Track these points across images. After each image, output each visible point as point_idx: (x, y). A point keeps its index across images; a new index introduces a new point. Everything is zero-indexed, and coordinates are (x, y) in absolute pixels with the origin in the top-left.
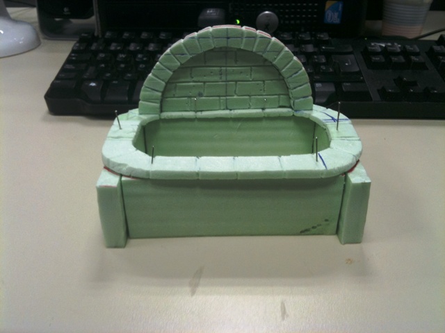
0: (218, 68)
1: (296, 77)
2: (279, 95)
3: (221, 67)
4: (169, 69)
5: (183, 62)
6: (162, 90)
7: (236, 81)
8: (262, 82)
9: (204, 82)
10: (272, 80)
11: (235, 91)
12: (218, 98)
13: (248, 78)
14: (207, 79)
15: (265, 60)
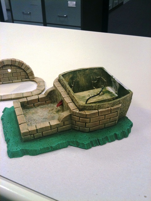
1: (28, 70)
2: (25, 75)
8: (20, 73)
10: (22, 72)
12: (8, 78)
13: (16, 72)
14: (4, 73)
15: (19, 67)
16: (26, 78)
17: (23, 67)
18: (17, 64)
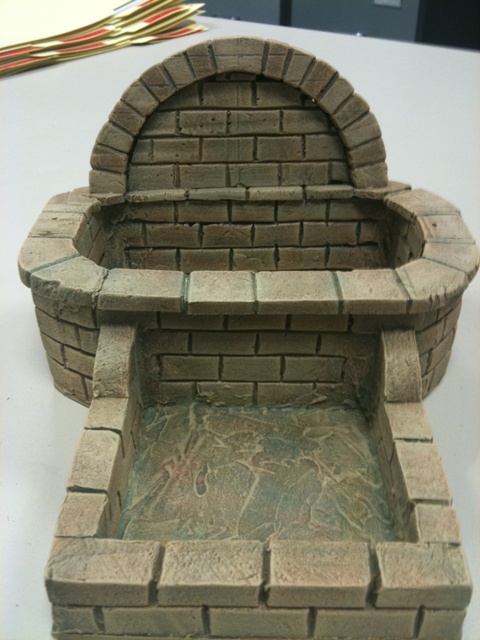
0: (226, 112)
1: (358, 127)
2: (331, 160)
3: (229, 109)
4: (138, 112)
5: (163, 98)
6: (127, 149)
7: (256, 135)
8: (300, 138)
9: (201, 137)
10: (317, 133)
11: (255, 153)
12: (224, 166)
13: (276, 129)
14: (205, 131)
15: (305, 97)
16: (335, 177)
17: (329, 103)
18: (293, 77)
